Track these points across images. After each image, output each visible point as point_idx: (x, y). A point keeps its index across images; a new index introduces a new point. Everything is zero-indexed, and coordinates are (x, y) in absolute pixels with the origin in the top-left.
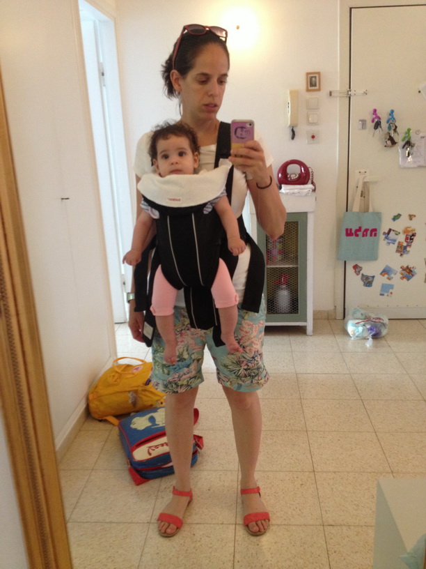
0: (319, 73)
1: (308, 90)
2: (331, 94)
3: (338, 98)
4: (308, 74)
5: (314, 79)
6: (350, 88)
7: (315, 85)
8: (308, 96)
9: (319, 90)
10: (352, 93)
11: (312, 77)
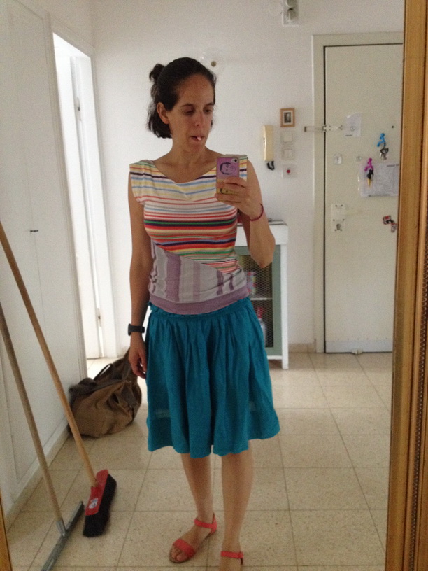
0: (293, 109)
1: (282, 126)
2: (305, 129)
3: (313, 135)
4: (282, 110)
5: (288, 115)
6: (325, 123)
7: (290, 121)
9: (293, 125)
10: (327, 128)
11: (287, 113)
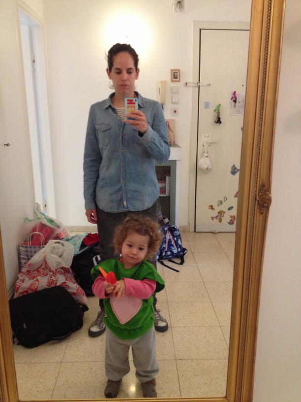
0: (179, 70)
1: (172, 81)
2: (186, 84)
3: (191, 88)
4: (172, 70)
5: (176, 74)
6: (199, 81)
7: (177, 78)
8: (172, 85)
9: (179, 81)
10: (201, 84)
11: (175, 72)
